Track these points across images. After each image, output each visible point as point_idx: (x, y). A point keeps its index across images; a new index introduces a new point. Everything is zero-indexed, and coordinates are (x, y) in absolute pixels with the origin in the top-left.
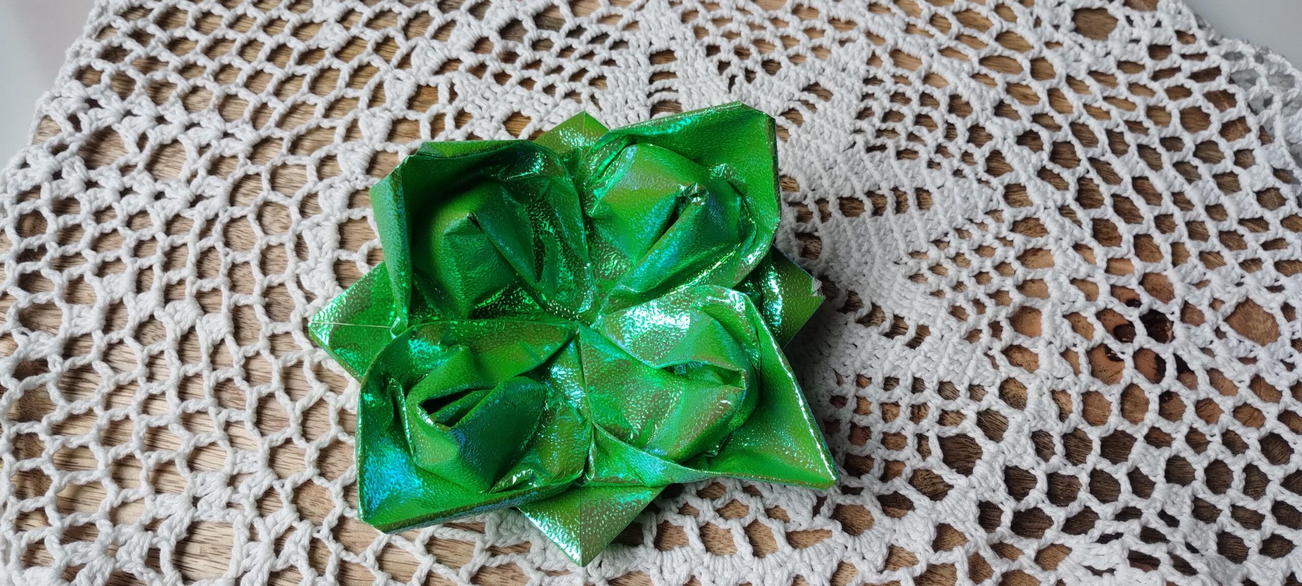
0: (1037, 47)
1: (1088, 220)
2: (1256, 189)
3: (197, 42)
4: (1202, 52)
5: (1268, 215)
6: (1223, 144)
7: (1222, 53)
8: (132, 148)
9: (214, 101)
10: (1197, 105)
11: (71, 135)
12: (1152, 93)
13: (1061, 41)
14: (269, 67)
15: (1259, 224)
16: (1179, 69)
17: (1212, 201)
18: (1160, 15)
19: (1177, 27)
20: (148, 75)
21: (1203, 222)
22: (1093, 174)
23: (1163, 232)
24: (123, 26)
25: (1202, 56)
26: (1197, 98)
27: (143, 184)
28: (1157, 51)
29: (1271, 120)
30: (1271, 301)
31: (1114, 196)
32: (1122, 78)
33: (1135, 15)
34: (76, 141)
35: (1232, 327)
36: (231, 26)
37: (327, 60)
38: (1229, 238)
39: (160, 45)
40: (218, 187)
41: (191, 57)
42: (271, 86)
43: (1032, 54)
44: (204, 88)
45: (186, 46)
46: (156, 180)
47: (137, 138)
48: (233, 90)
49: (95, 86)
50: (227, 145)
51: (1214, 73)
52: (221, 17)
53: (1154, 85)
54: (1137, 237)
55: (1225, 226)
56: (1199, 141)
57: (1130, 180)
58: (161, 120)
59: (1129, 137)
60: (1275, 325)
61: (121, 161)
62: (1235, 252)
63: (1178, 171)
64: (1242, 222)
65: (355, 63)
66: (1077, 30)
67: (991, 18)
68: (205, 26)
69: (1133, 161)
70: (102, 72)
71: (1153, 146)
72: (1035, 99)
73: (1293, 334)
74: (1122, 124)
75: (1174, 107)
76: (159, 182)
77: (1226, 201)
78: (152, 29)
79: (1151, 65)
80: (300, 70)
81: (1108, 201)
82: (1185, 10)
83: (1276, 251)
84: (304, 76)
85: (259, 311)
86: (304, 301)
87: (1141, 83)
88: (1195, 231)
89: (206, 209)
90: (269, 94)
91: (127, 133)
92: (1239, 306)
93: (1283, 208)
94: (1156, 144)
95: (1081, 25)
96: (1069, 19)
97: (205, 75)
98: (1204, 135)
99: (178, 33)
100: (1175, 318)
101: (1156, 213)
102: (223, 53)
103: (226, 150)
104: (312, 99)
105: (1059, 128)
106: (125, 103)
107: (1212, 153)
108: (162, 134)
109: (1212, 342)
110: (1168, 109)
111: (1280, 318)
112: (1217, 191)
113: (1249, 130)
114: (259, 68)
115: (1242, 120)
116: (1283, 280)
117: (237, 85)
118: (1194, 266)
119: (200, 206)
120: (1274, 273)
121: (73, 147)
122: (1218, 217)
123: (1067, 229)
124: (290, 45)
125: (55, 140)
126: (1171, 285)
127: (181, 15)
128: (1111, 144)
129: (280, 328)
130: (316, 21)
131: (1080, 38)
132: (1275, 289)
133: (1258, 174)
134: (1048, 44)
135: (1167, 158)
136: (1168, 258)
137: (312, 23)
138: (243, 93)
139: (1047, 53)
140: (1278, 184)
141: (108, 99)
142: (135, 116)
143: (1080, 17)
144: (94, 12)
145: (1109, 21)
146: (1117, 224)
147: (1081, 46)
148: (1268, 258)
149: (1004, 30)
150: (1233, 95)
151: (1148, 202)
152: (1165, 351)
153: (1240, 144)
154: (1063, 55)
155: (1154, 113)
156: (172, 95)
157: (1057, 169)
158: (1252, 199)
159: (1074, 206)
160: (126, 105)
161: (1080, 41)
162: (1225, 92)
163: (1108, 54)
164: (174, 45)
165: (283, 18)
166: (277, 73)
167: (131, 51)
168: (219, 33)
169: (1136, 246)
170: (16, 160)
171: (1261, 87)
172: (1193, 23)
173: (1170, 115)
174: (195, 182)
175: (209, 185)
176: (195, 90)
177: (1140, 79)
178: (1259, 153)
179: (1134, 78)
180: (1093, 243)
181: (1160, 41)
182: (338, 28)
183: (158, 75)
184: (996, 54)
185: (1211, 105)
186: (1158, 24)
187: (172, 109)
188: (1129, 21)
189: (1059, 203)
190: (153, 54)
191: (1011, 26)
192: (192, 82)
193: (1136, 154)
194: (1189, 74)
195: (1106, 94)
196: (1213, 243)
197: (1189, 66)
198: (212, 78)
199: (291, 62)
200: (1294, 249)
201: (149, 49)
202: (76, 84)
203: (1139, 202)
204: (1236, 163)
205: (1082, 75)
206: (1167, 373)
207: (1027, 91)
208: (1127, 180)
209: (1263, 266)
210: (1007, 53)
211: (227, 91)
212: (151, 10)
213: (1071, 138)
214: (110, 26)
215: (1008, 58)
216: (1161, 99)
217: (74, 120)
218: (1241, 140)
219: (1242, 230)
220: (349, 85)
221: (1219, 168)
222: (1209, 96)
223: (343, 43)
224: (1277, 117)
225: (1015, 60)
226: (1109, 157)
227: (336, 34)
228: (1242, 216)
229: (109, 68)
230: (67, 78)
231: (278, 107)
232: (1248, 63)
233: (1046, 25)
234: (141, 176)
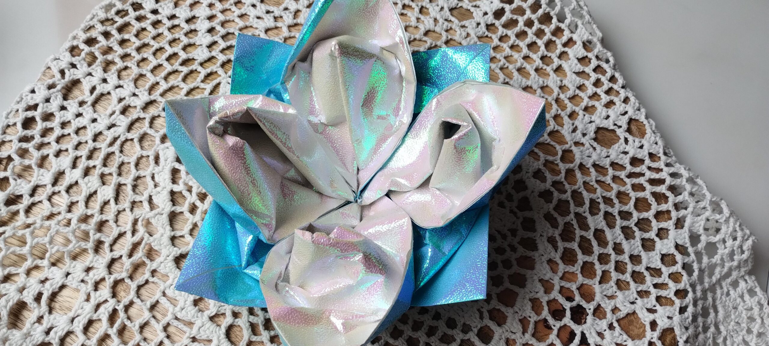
0: (569, 143)
1: (562, 248)
2: (663, 252)
3: (134, 43)
4: (660, 168)
5: (664, 269)
6: (654, 222)
7: (671, 172)
8: (87, 93)
9: (133, 76)
10: (646, 197)
11: (59, 80)
12: (625, 184)
13: (584, 143)
14: (166, 64)
15: (657, 272)
16: (643, 175)
17: (636, 253)
18: (644, 142)
19: (651, 151)
20: (105, 57)
21: (626, 264)
22: (574, 222)
23: (601, 264)
24: (100, 28)
25: (659, 170)
26: (647, 194)
27: (88, 112)
28: (635, 161)
29: (684, 217)
30: (646, 317)
31: (582, 237)
32: (611, 172)
33: (630, 138)
34: (61, 84)
35: (619, 325)
36: (154, 38)
37: (195, 66)
38: (637, 277)
39: (115, 41)
40: (123, 122)
41: (128, 51)
42: (163, 74)
43: (566, 147)
44: (131, 68)
45: (128, 44)
46: (95, 111)
47: (91, 88)
48: (144, 72)
49: (77, 57)
50: (133, 101)
51: (661, 182)
52: (150, 32)
53: (627, 180)
54: (585, 263)
55: (637, 268)
56: (641, 217)
57: (593, 230)
58: (105, 81)
59: (602, 206)
60: (644, 331)
61: (80, 99)
62: (636, 285)
63: (622, 232)
64: (648, 269)
65: (209, 71)
66: (595, 139)
67: (550, 122)
68: (141, 36)
69: (599, 220)
70: (83, 50)
71: (614, 214)
72: (559, 173)
73: (652, 338)
74: (601, 197)
75: (633, 195)
76: (96, 113)
77: (643, 254)
78: (114, 32)
79: (629, 168)
80: (180, 68)
81: (578, 239)
82: (660, 143)
83: (660, 290)
84: (182, 72)
85: (129, 188)
86: (153, 187)
87: (621, 177)
88: (620, 267)
89: (115, 132)
90: (161, 78)
91: (86, 85)
92: (628, 314)
93: (673, 267)
94: (616, 213)
95: (599, 136)
96: (593, 132)
97: (133, 62)
98: (645, 215)
99: (126, 37)
100: (590, 312)
101: (601, 252)
102: (145, 52)
103: (132, 103)
104: (182, 85)
105: (565, 192)
106: (89, 69)
107: (645, 226)
108: (103, 88)
109: (605, 330)
110: (630, 195)
111: (648, 328)
112: (640, 248)
113: (670, 219)
114: (161, 63)
115: (668, 212)
116: (658, 307)
117: (147, 70)
118: (611, 287)
119: (112, 130)
120: (654, 302)
121: (59, 87)
122: (635, 263)
123: (548, 250)
124: (179, 54)
125: (50, 81)
126: (595, 293)
127: (131, 27)
128: (590, 208)
129: (138, 198)
130: (197, 44)
131: (595, 144)
132: (651, 311)
133: (667, 244)
134: (577, 144)
135: (619, 222)
136: (598, 278)
137: (194, 44)
138: (149, 75)
139: (574, 148)
140: (676, 253)
141: (82, 65)
142: (93, 76)
143: (600, 132)
144: (89, 17)
145: (615, 138)
146: (578, 253)
147: (595, 149)
148: (654, 292)
149: (555, 129)
150: (668, 197)
151: (599, 245)
152: (578, 329)
153: (663, 225)
154: (581, 152)
155: (622, 196)
156: (114, 69)
157: (556, 215)
158: (658, 258)
159: (558, 238)
160: (90, 70)
161: (594, 146)
162: (664, 194)
163: (608, 156)
164: (123, 42)
165: (181, 39)
166: (168, 68)
167: (100, 42)
168: (146, 41)
169: (582, 268)
170: (29, 88)
171: (684, 197)
172: (661, 151)
173: (631, 198)
174: (113, 117)
175: (119, 119)
176: (126, 68)
177: (621, 175)
178: (672, 233)
179: (617, 173)
180: (559, 261)
181: (639, 156)
182: (206, 50)
183: (110, 57)
184: (546, 142)
185: (654, 200)
186: (641, 147)
187: (112, 76)
188: (626, 141)
189: (550, 235)
190: (110, 45)
191: (560, 128)
192: (125, 64)
193: (602, 217)
194: (647, 179)
195: (598, 179)
196: (627, 277)
197: (649, 175)
198: (136, 64)
199: (177, 64)
200: (670, 292)
201: (109, 42)
202: (68, 54)
203: (594, 243)
204: (657, 235)
205: (589, 165)
206: (574, 341)
207: (556, 168)
208: (593, 229)
209: (650, 296)
210: (552, 143)
211: (141, 72)
212: (116, 22)
213: (569, 199)
214: (94, 26)
215: (552, 146)
216: (628, 188)
217: (62, 72)
218: (665, 223)
219: (646, 273)
220: (203, 81)
221: (646, 235)
222: (654, 194)
223: (206, 59)
224: (689, 216)
225: (555, 148)
226: (587, 214)
227: (204, 53)
228: (649, 266)
229: (86, 49)
230: (64, 50)
231: (164, 86)
232: (682, 182)
233: (579, 132)
234: (88, 109)
